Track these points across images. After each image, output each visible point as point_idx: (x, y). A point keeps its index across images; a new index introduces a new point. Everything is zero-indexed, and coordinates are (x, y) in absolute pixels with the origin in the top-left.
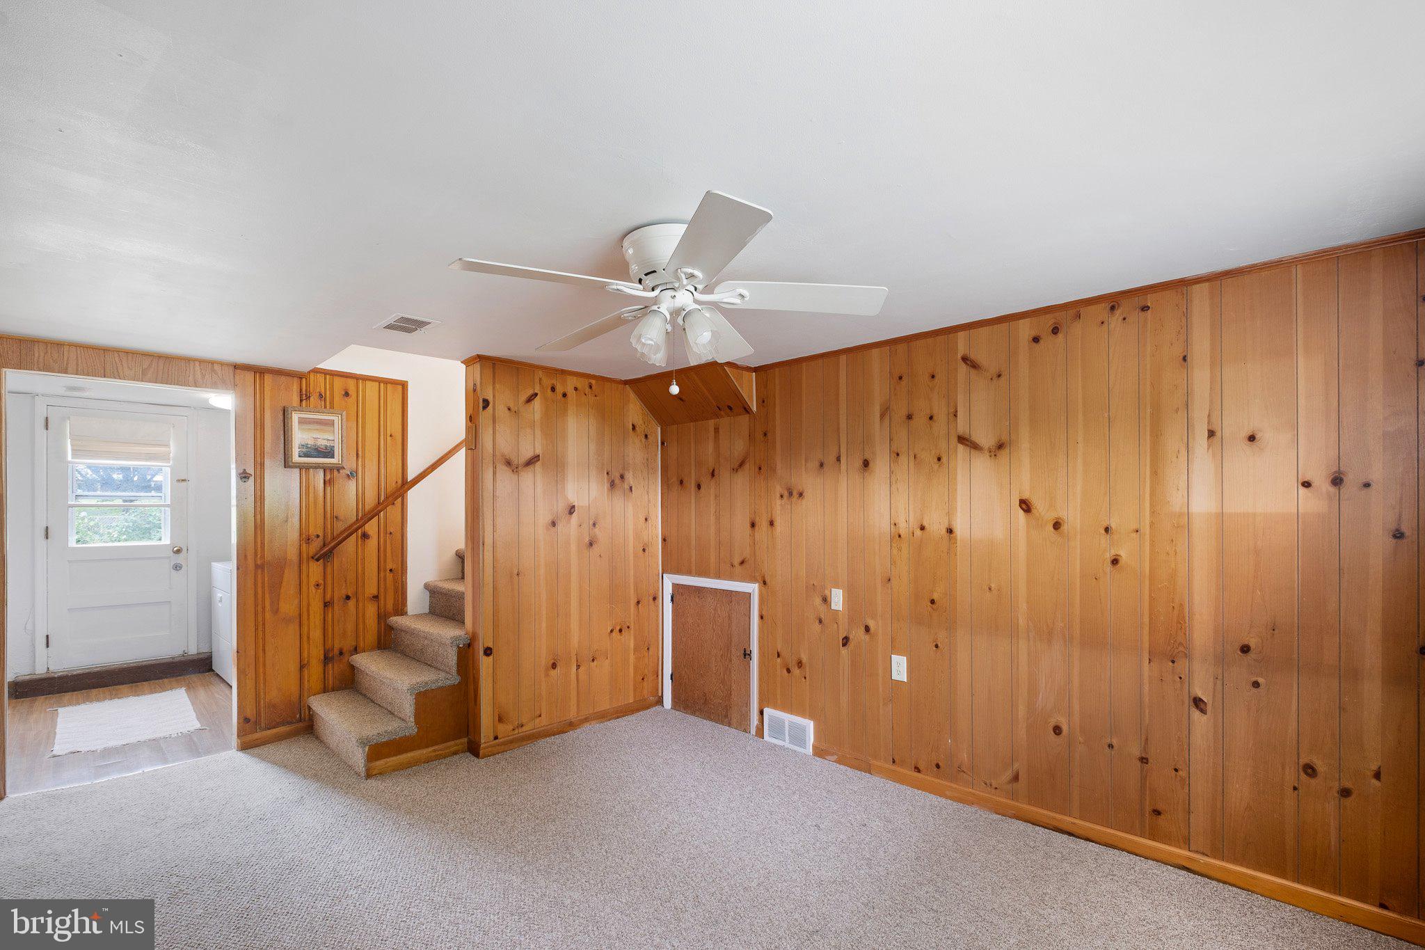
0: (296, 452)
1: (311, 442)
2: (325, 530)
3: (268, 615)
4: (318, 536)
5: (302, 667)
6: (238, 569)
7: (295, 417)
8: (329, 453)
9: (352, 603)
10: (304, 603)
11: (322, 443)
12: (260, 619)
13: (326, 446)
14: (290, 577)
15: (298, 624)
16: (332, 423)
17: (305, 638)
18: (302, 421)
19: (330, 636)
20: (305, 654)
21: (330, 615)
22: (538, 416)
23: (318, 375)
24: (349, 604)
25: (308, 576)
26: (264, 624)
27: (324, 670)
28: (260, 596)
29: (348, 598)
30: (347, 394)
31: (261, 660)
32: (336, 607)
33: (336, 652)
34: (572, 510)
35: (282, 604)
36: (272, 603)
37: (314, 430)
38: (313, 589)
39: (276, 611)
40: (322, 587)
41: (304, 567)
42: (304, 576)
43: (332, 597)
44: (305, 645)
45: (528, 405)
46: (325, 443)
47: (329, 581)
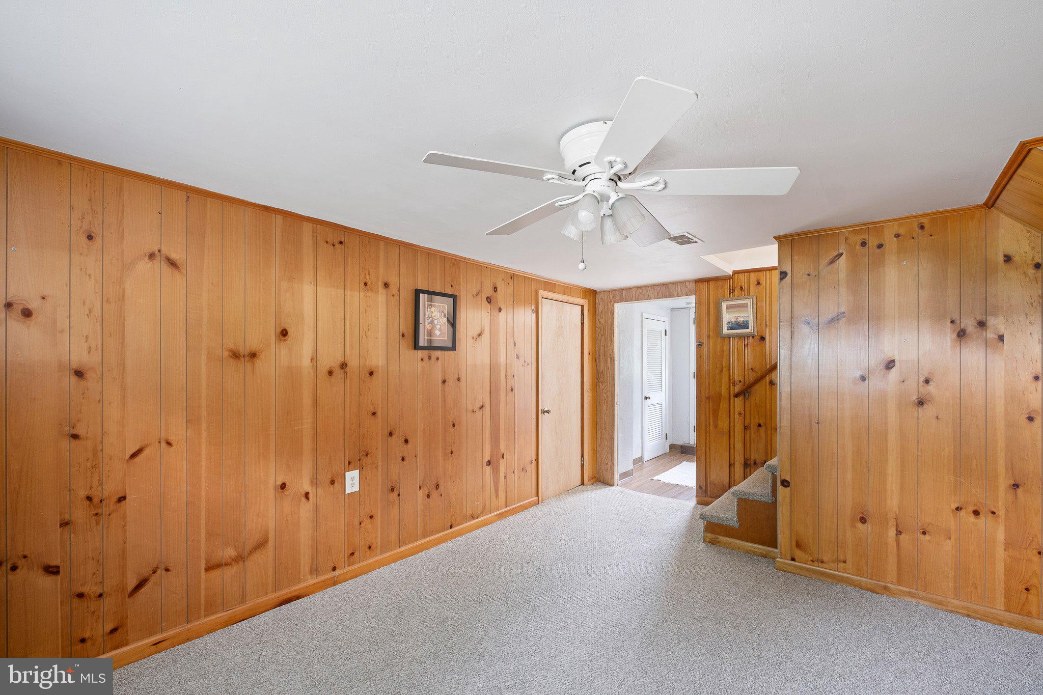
0: (725, 327)
1: (734, 320)
2: (744, 378)
3: (712, 428)
4: (740, 381)
5: (730, 465)
6: (697, 398)
7: (724, 305)
8: (745, 325)
9: (762, 430)
10: (732, 424)
11: (741, 319)
12: (708, 430)
13: (743, 321)
14: (723, 405)
15: (728, 437)
16: (745, 306)
17: (732, 447)
18: (728, 307)
19: (748, 448)
20: (732, 458)
21: (748, 435)
22: (842, 275)
23: (740, 275)
24: (761, 430)
25: (734, 407)
26: (710, 433)
27: (744, 471)
28: (707, 415)
29: (760, 425)
30: (758, 283)
31: (708, 453)
32: (752, 430)
33: (752, 462)
34: (890, 364)
35: (719, 423)
36: (714, 421)
37: (736, 311)
38: (737, 416)
39: (716, 426)
40: (743, 415)
41: (732, 401)
42: (731, 407)
43: (749, 424)
44: (732, 452)
45: (830, 267)
46: (743, 319)
47: (747, 413)
